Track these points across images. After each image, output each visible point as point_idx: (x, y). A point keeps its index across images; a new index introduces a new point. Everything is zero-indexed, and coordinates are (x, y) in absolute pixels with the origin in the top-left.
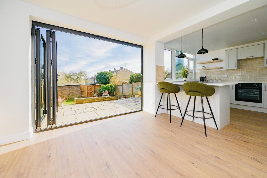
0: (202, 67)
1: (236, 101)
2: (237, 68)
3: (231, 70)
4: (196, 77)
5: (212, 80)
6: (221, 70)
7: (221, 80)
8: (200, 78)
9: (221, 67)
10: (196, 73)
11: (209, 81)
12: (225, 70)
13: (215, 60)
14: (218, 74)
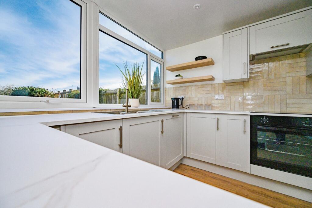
0: (177, 76)
1: (251, 165)
2: (249, 77)
3: (231, 84)
4: (166, 98)
5: (194, 105)
6: (211, 84)
7: (212, 107)
8: (172, 100)
9: (212, 76)
10: (165, 90)
11: (188, 106)
12: (220, 83)
13: (200, 59)
14: (206, 94)
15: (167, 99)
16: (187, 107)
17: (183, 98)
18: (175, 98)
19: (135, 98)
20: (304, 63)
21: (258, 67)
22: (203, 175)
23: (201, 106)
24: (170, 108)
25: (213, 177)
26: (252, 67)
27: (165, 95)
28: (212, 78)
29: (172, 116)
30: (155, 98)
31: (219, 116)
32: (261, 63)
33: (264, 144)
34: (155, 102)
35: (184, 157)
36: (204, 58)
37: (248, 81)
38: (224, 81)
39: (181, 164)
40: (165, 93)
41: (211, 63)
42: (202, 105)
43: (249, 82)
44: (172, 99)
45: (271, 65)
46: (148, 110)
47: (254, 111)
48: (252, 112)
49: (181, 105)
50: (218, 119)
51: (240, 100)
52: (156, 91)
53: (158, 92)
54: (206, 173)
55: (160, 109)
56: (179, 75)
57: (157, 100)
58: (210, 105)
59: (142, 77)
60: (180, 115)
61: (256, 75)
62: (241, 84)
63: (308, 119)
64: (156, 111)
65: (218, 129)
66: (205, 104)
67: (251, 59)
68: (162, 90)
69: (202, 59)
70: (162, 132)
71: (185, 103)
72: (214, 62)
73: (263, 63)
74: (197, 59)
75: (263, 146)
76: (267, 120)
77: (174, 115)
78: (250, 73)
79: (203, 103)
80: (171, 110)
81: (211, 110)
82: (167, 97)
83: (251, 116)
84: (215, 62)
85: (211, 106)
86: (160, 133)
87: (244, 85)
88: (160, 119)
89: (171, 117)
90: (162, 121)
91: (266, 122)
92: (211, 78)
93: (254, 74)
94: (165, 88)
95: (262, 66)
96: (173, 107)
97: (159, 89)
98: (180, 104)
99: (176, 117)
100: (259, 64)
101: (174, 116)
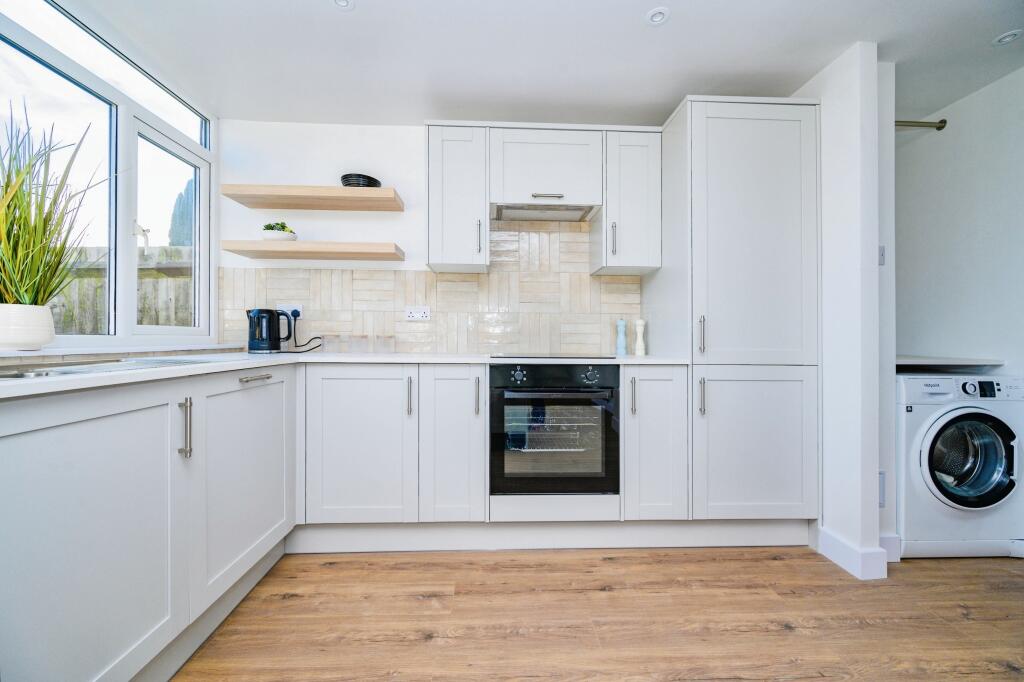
0: (269, 227)
1: (492, 497)
2: (488, 263)
3: (449, 277)
4: (220, 310)
5: (338, 336)
6: (395, 271)
7: (396, 343)
8: (250, 318)
9: (397, 247)
10: (219, 278)
11: (318, 342)
12: (420, 272)
13: (358, 185)
14: (379, 300)
15: (227, 314)
16: (313, 344)
17: (296, 314)
18: (261, 311)
19: (18, 302)
20: (587, 246)
21: (509, 240)
22: (362, 569)
23: (364, 340)
24: (241, 350)
25: (396, 564)
26: (497, 236)
27: (219, 298)
28: (394, 254)
29: (241, 380)
30: (167, 309)
31: (412, 372)
32: (515, 231)
33: (524, 435)
34: (168, 321)
35: (298, 527)
36: (371, 182)
37: (488, 274)
38: (428, 265)
39: (286, 556)
40: (219, 287)
41: (394, 205)
42: (365, 337)
43: (491, 275)
44: (249, 312)
45: (534, 238)
46: (116, 358)
47: (501, 355)
48: (495, 355)
49: (288, 338)
50: (410, 381)
51: (470, 323)
52: (173, 276)
53: (181, 280)
54: (373, 560)
55: (189, 352)
56: (283, 227)
57: (180, 315)
58: (391, 337)
59: (73, 204)
60: (277, 376)
61: (507, 259)
62: (474, 277)
63: (590, 368)
64: (164, 363)
65: (410, 411)
66: (375, 334)
67: (495, 216)
68: (201, 273)
69: (364, 185)
70: (186, 452)
71: (305, 330)
72: (403, 203)
73: (519, 231)
74: (349, 180)
75: (519, 441)
76: (524, 376)
77: (250, 375)
78: (493, 253)
79: (369, 332)
80: (245, 355)
81: (396, 352)
82: (228, 305)
83: (493, 367)
84: (405, 203)
85: (393, 340)
86: (172, 457)
87: (479, 285)
88: (179, 394)
89: (234, 384)
90: (186, 406)
91: (522, 381)
92: (393, 250)
93: (499, 256)
94: (219, 268)
95: (517, 238)
96: (254, 345)
97: (187, 268)
98: (284, 333)
99: (259, 383)
100: (512, 233)
101: (249, 379)
